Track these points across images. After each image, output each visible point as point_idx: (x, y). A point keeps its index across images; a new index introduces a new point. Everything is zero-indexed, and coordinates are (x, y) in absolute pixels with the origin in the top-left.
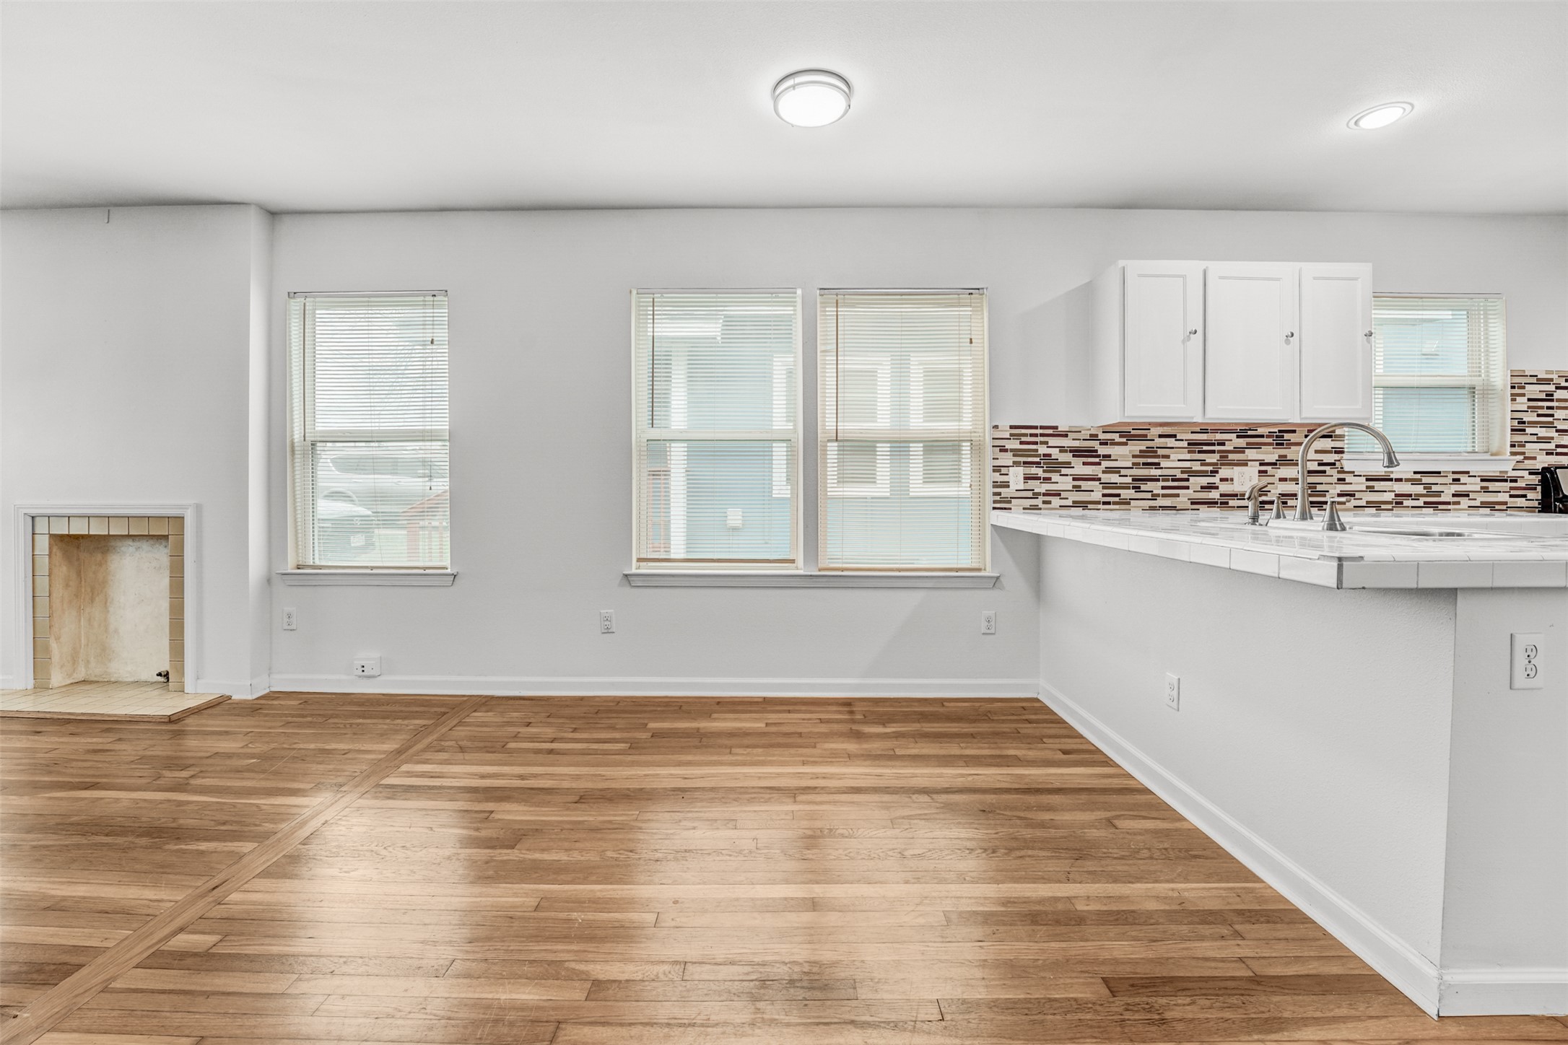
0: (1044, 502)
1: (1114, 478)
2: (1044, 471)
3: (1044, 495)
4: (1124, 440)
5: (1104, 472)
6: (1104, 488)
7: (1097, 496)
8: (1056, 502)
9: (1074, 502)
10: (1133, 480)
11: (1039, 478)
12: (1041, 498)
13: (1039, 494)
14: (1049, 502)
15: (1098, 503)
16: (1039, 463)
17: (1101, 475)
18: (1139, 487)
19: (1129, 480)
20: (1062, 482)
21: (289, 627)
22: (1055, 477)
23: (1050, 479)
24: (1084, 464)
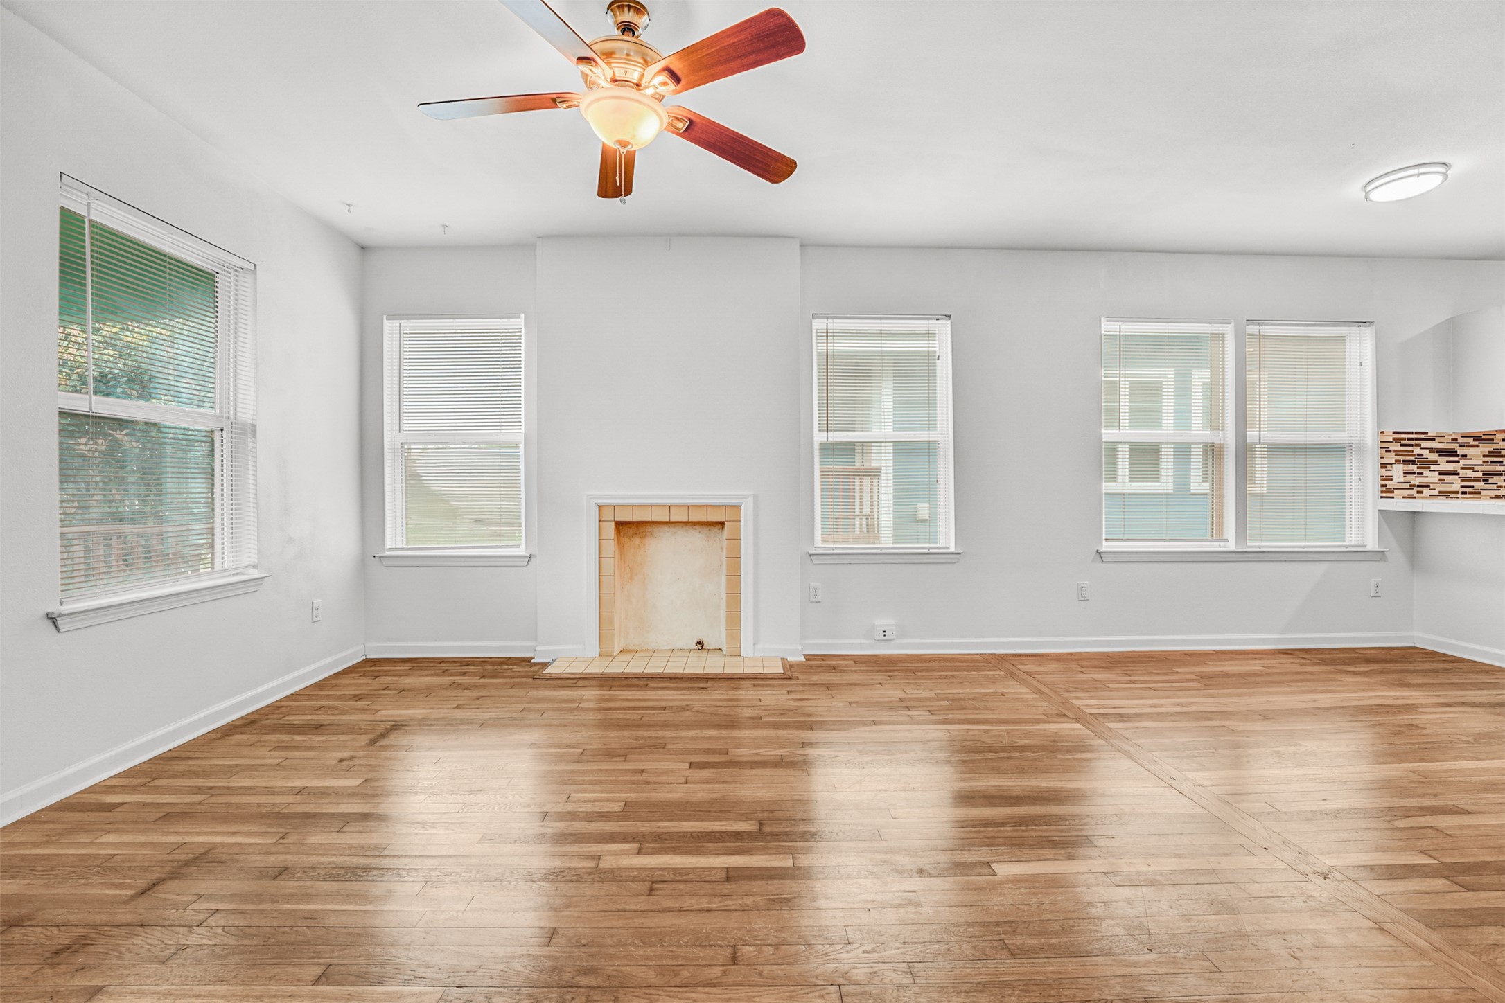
0: (1418, 492)
1: (1469, 473)
2: (1418, 468)
3: (1418, 486)
4: (1477, 443)
5: (1462, 468)
6: (1462, 481)
7: (1456, 487)
8: (1426, 491)
9: (1440, 492)
10: (1484, 474)
11: (1414, 473)
12: (1416, 489)
13: (1414, 486)
14: (1422, 492)
15: (1457, 492)
16: (1414, 461)
17: (1459, 471)
18: (1488, 481)
19: (1480, 474)
20: (1431, 476)
21: (816, 600)
22: (1426, 472)
23: (1422, 474)
24: (1448, 462)
